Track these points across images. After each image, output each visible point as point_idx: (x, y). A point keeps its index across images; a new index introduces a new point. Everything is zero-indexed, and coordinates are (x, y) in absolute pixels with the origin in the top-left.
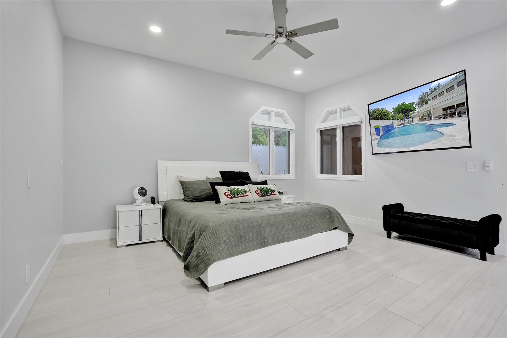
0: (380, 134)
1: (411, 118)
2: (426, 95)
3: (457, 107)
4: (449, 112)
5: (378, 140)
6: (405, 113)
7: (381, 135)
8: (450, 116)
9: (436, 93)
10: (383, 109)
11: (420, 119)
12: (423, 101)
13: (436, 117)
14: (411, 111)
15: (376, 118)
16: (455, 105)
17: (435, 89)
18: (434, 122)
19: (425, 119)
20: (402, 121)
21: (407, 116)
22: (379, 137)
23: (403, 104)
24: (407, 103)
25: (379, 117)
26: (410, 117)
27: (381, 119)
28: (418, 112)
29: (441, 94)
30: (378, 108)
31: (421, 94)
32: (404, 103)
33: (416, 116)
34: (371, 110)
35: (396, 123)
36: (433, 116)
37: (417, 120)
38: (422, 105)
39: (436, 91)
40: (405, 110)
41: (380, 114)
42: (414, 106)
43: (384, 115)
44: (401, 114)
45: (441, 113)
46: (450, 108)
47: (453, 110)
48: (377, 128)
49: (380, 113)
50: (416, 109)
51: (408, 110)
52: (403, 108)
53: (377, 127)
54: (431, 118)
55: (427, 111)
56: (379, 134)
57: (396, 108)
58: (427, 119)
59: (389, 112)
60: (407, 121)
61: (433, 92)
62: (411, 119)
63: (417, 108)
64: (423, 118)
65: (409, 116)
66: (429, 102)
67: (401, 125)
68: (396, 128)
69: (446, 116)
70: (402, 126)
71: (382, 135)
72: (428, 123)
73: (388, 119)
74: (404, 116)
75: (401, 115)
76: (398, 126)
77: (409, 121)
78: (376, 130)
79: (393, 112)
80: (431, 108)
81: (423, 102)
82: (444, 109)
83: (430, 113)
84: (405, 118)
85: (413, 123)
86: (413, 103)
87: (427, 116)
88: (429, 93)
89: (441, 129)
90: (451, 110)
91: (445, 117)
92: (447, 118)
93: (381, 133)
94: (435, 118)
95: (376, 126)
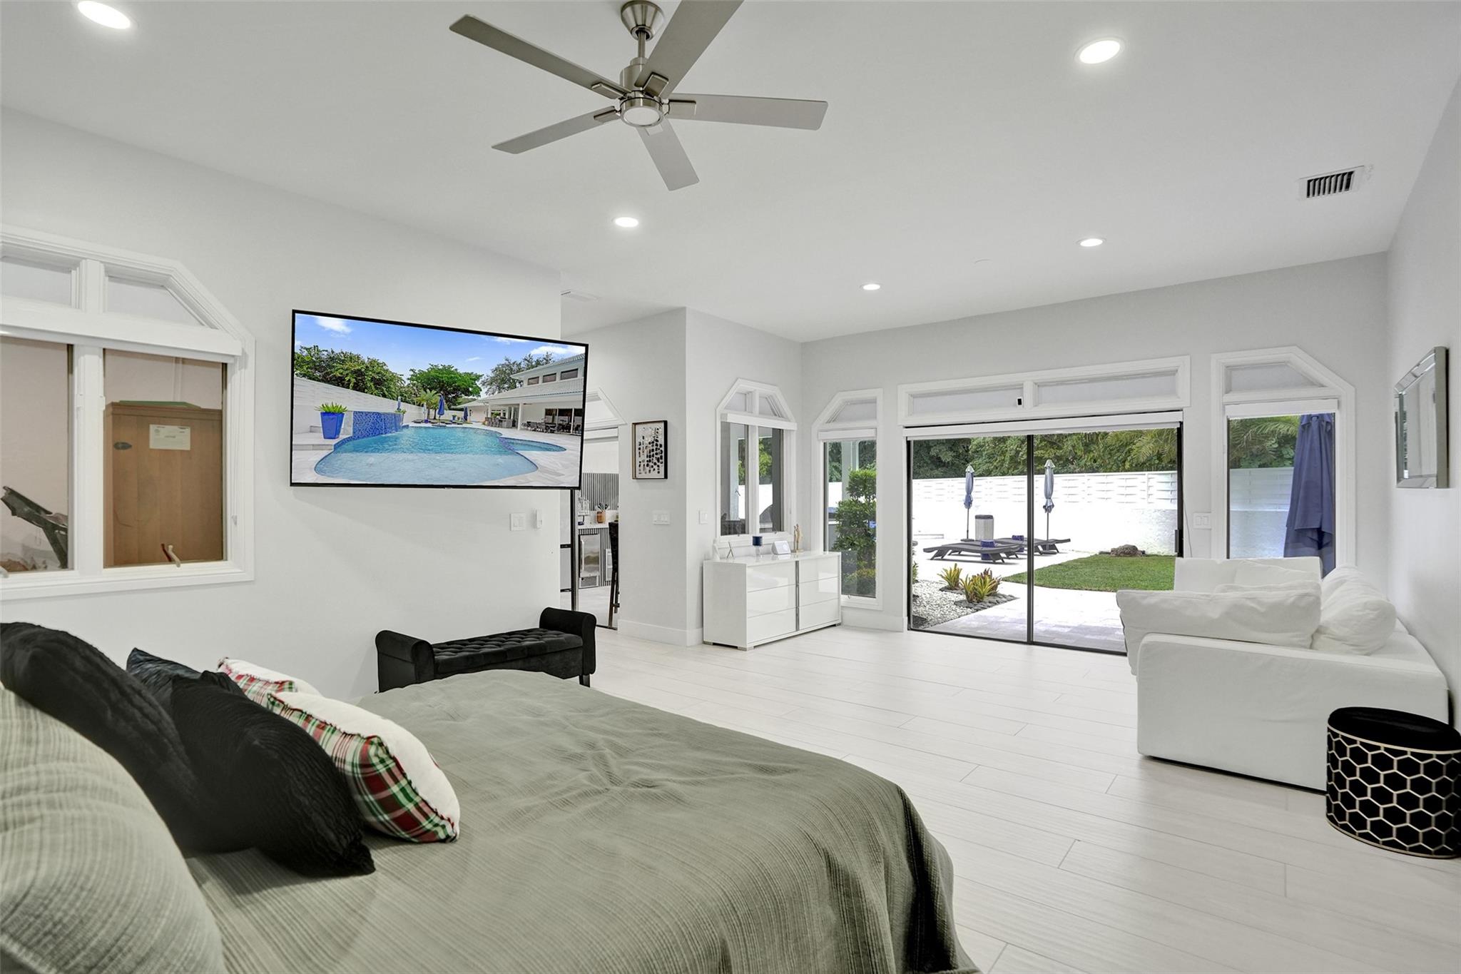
0: (342, 431)
1: (461, 410)
2: (515, 368)
3: (575, 415)
4: (558, 420)
5: (325, 453)
6: (446, 395)
7: (342, 436)
8: (559, 430)
9: (540, 372)
10: (373, 363)
11: (487, 419)
12: (504, 378)
13: (529, 424)
14: (467, 392)
15: (340, 382)
16: (571, 410)
17: (538, 363)
18: (519, 434)
19: (500, 423)
20: (432, 412)
21: (453, 404)
22: (334, 442)
23: (447, 370)
24: (461, 371)
25: (353, 380)
26: (459, 407)
27: (360, 387)
28: (486, 401)
29: (549, 378)
30: (355, 353)
31: (504, 362)
32: (450, 367)
33: (477, 409)
34: (325, 353)
35: (411, 413)
36: (522, 419)
37: (477, 421)
38: (500, 389)
39: (539, 367)
40: (451, 386)
41: (358, 373)
42: (478, 383)
43: (373, 379)
44: (434, 392)
45: (540, 418)
46: (563, 412)
47: (566, 418)
48: (333, 414)
49: (359, 370)
50: (483, 394)
51: (456, 390)
52: (445, 379)
53: (332, 410)
54: (514, 425)
55: (510, 406)
56: (337, 432)
57: (422, 373)
58: (505, 424)
59: (395, 378)
60: (448, 415)
61: (533, 367)
62: (461, 414)
63: (484, 390)
64: (496, 419)
65: (459, 404)
66: (518, 385)
67: (426, 421)
68: (407, 426)
69: (549, 428)
70: (429, 425)
71: (349, 439)
72: (506, 433)
73: (384, 396)
74: (441, 401)
75: (435, 397)
76: (415, 422)
77: (454, 417)
78: (326, 417)
79: (408, 382)
80: (521, 402)
81: (503, 381)
82: (549, 412)
83: (516, 411)
84: (446, 406)
85: (464, 425)
86: (478, 377)
87: (507, 416)
88: (522, 366)
89: (533, 455)
90: (562, 418)
91: (547, 428)
92: (552, 432)
93: (347, 430)
94: (525, 425)
95: (330, 405)
